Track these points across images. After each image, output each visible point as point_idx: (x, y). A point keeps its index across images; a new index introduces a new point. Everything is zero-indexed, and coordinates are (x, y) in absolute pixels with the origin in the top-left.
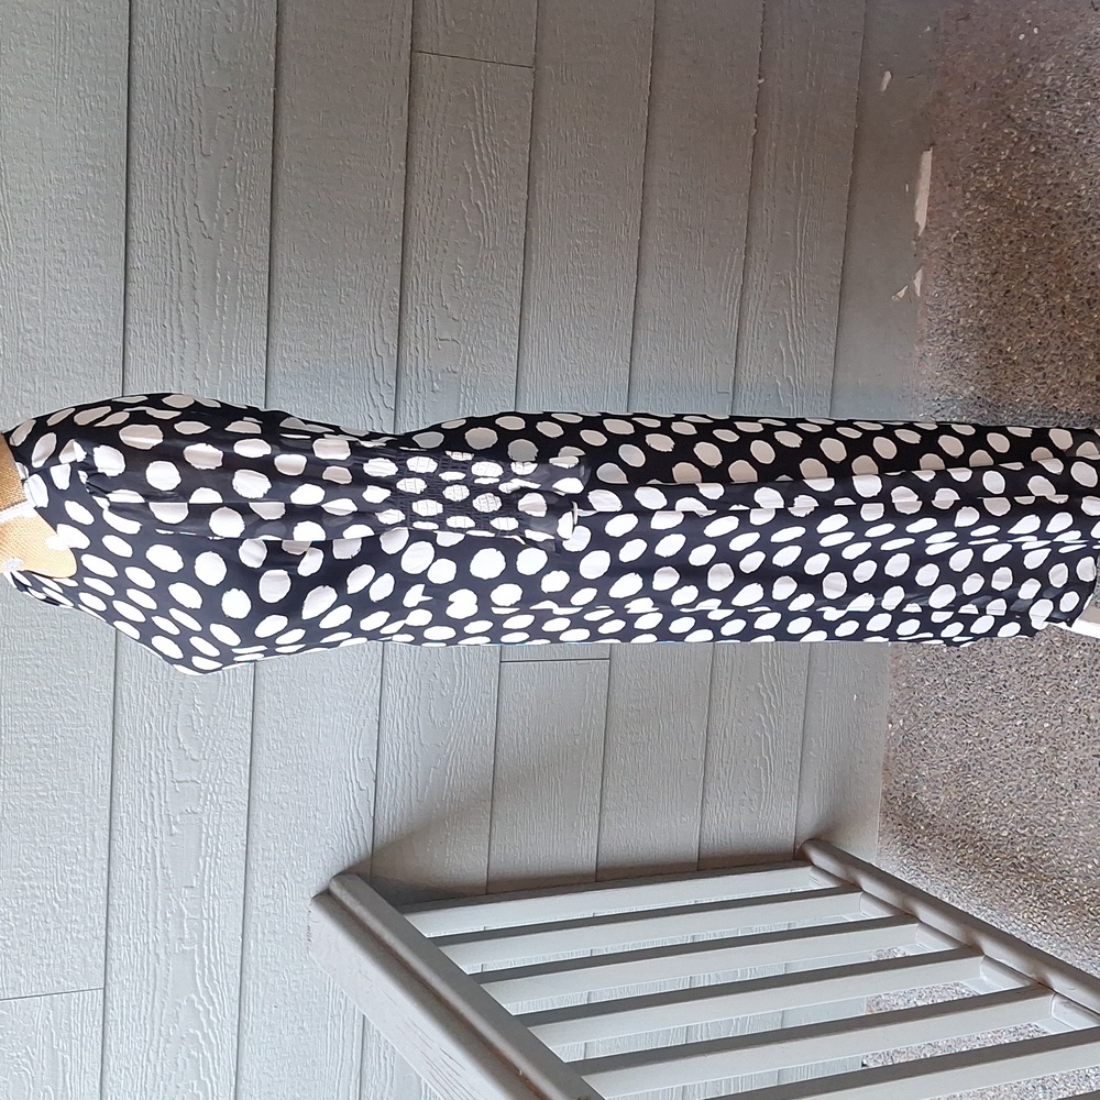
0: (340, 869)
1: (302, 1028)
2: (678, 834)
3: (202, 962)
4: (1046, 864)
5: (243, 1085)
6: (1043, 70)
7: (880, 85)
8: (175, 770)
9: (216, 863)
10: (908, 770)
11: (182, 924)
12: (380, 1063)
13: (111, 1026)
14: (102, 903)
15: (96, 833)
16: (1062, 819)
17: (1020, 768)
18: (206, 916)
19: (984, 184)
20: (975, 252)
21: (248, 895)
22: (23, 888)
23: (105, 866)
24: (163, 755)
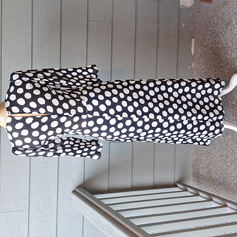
0: (77, 186)
1: (70, 220)
3: (49, 205)
4: (226, 182)
5: (58, 232)
7: (182, 26)
8: (43, 164)
9: (51, 184)
10: (197, 166)
11: (44, 197)
12: (87, 229)
13: (30, 218)
14: (28, 192)
15: (27, 177)
16: (229, 172)
17: (220, 162)
18: (49, 195)
19: (205, 44)
20: (204, 57)
21: (58, 191)
22: (12, 188)
23: (29, 184)
24: (40, 161)
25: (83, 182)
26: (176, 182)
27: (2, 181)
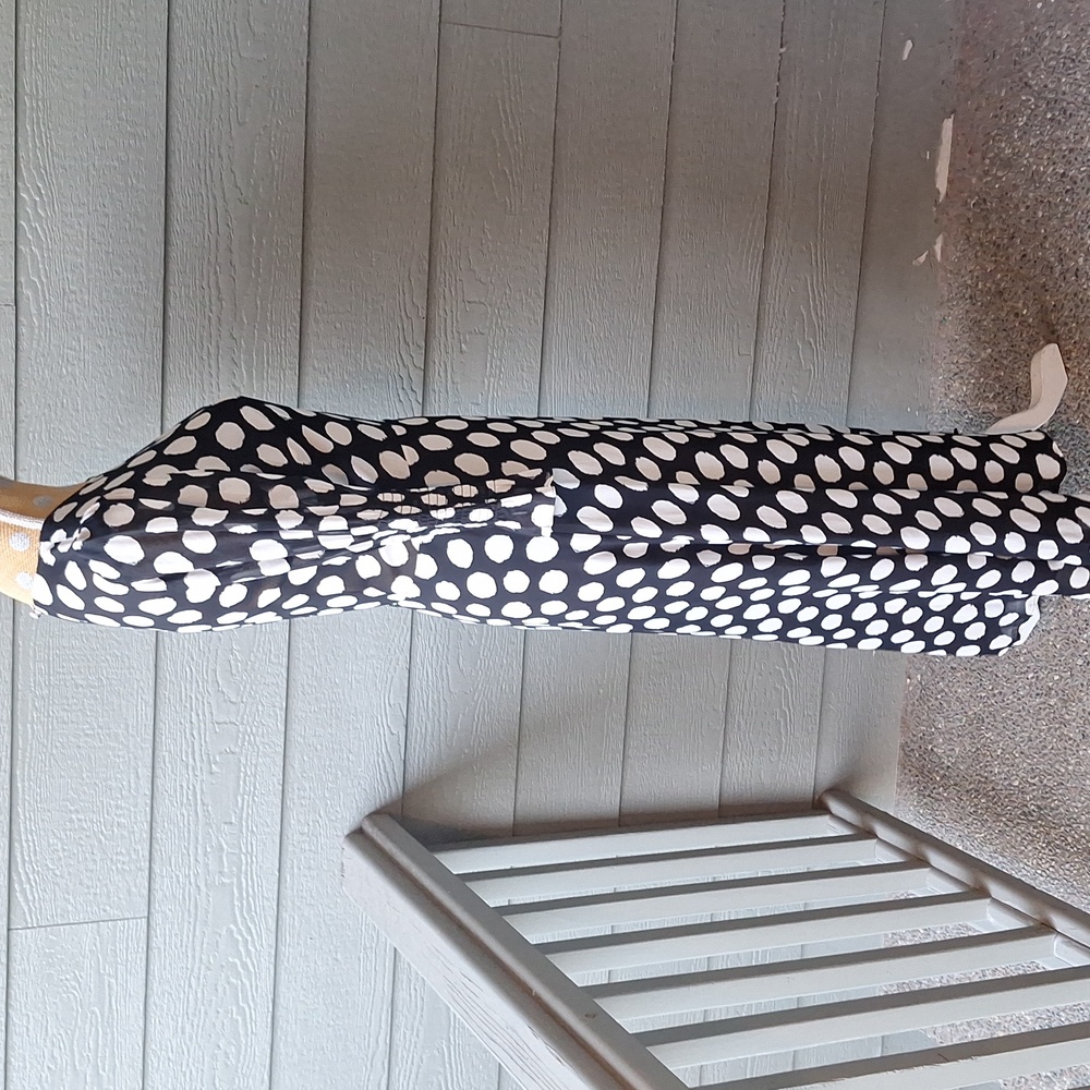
0: (372, 809)
1: (337, 960)
2: (699, 782)
3: (241, 894)
4: (1055, 812)
5: (281, 1012)
6: (1059, 37)
7: (901, 54)
8: (215, 713)
9: (253, 800)
10: (925, 723)
11: (221, 857)
12: (410, 995)
13: (154, 953)
14: (146, 836)
15: (140, 770)
16: (1070, 768)
17: (1031, 720)
18: (244, 851)
20: (993, 217)
21: (284, 832)
22: (71, 821)
23: (149, 802)
24: (203, 698)
25: (401, 791)
26: (822, 791)
27: (23, 787)
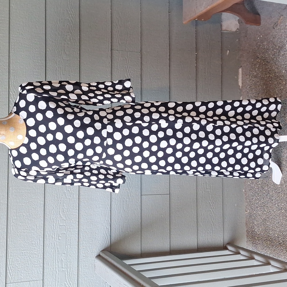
0: (102, 249)
3: (68, 273)
6: (264, 45)
7: (227, 54)
8: (60, 223)
9: (70, 247)
10: (251, 223)
11: (62, 263)
14: (42, 257)
15: (40, 238)
17: (278, 217)
18: (68, 261)
19: (254, 73)
20: (254, 90)
21: (79, 256)
22: (22, 253)
23: (43, 247)
24: (57, 219)
25: (110, 244)
26: (226, 243)
27: (10, 244)
